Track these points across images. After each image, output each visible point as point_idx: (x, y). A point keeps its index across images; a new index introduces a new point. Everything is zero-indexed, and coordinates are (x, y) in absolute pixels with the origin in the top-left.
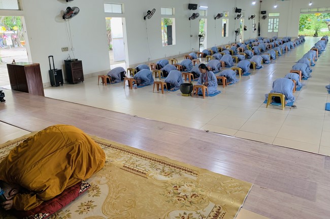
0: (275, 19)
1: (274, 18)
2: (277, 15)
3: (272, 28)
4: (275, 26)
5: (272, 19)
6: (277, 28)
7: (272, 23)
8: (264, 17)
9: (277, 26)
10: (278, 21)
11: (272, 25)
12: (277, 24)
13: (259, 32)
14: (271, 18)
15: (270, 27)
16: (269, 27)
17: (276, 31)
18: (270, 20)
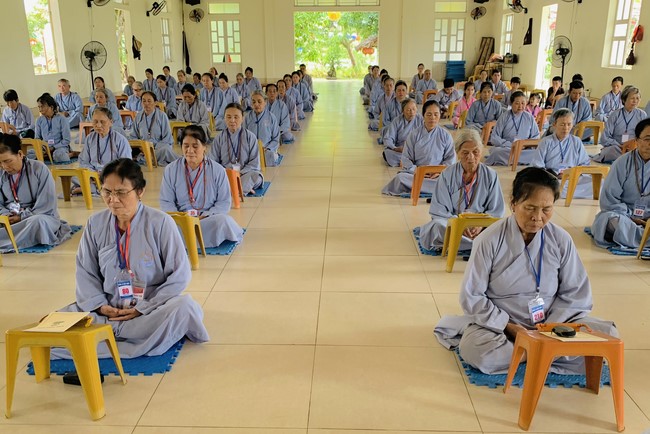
0: (229, 23)
1: (224, 18)
2: (234, 9)
3: (222, 50)
4: (230, 46)
5: (221, 23)
6: (238, 50)
7: (221, 33)
8: (197, 16)
9: (238, 46)
10: (237, 28)
11: (222, 41)
12: (237, 39)
13: (187, 63)
14: (217, 17)
15: (217, 47)
16: (215, 46)
17: (236, 59)
18: (213, 23)
